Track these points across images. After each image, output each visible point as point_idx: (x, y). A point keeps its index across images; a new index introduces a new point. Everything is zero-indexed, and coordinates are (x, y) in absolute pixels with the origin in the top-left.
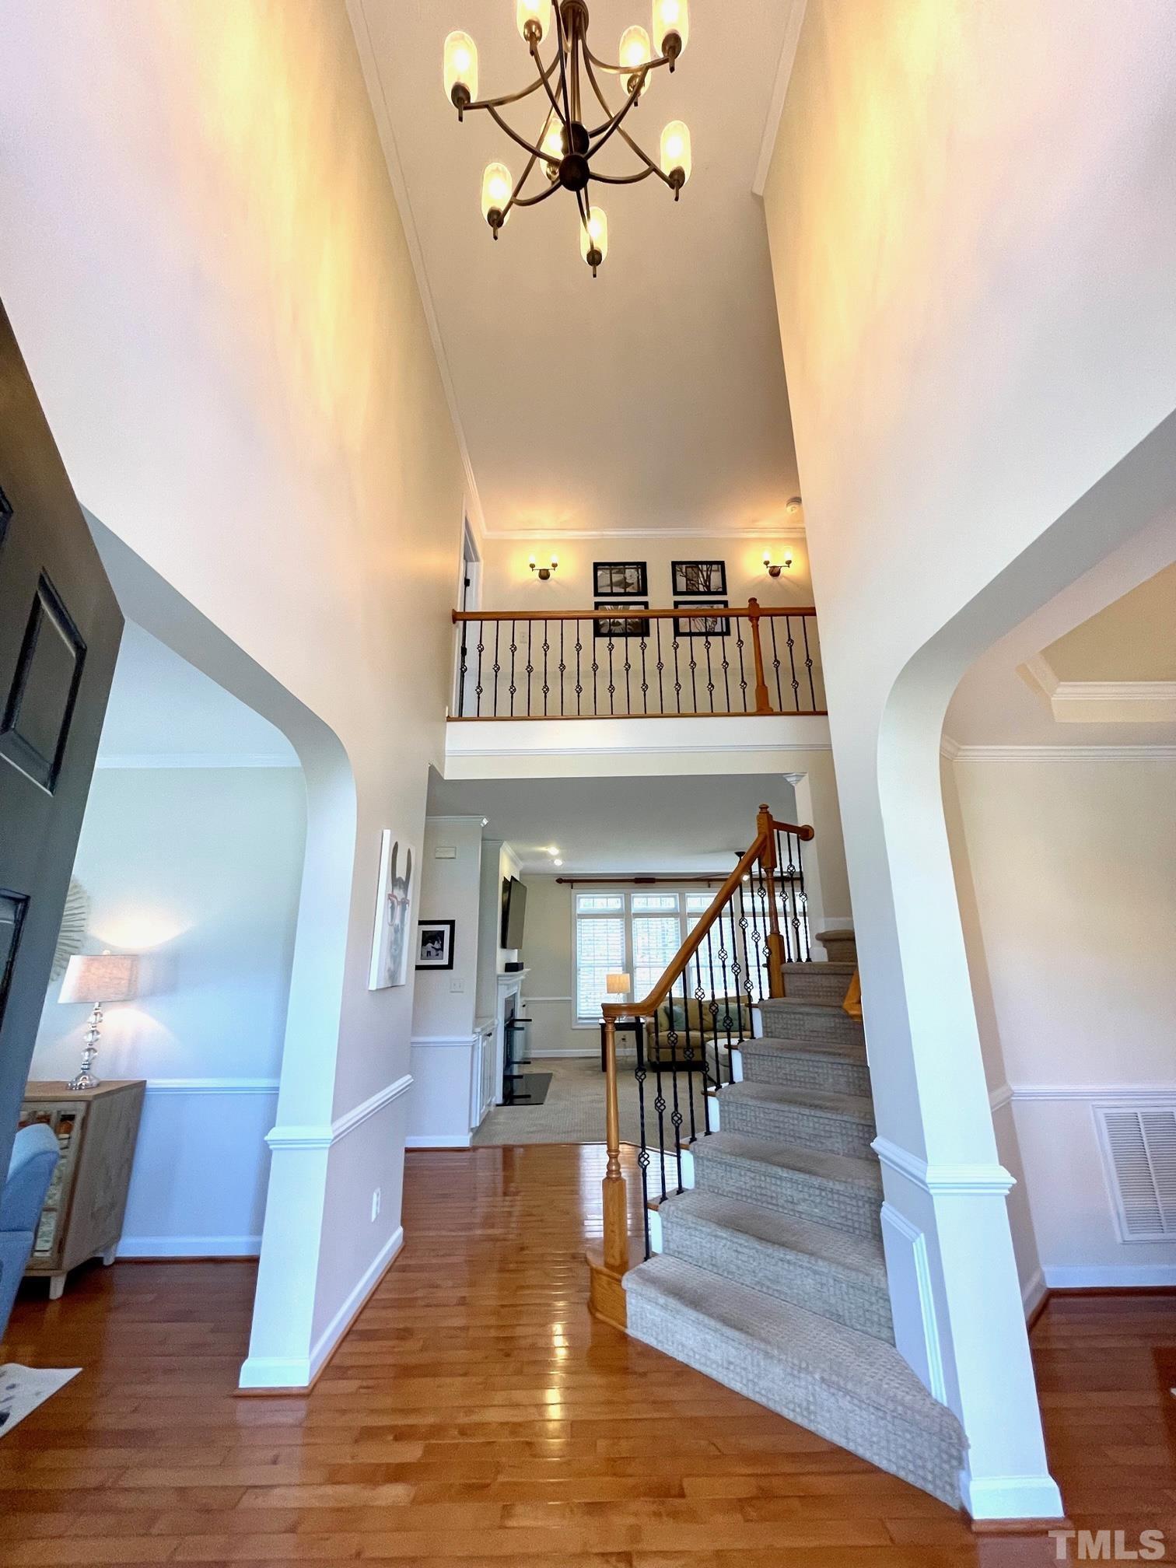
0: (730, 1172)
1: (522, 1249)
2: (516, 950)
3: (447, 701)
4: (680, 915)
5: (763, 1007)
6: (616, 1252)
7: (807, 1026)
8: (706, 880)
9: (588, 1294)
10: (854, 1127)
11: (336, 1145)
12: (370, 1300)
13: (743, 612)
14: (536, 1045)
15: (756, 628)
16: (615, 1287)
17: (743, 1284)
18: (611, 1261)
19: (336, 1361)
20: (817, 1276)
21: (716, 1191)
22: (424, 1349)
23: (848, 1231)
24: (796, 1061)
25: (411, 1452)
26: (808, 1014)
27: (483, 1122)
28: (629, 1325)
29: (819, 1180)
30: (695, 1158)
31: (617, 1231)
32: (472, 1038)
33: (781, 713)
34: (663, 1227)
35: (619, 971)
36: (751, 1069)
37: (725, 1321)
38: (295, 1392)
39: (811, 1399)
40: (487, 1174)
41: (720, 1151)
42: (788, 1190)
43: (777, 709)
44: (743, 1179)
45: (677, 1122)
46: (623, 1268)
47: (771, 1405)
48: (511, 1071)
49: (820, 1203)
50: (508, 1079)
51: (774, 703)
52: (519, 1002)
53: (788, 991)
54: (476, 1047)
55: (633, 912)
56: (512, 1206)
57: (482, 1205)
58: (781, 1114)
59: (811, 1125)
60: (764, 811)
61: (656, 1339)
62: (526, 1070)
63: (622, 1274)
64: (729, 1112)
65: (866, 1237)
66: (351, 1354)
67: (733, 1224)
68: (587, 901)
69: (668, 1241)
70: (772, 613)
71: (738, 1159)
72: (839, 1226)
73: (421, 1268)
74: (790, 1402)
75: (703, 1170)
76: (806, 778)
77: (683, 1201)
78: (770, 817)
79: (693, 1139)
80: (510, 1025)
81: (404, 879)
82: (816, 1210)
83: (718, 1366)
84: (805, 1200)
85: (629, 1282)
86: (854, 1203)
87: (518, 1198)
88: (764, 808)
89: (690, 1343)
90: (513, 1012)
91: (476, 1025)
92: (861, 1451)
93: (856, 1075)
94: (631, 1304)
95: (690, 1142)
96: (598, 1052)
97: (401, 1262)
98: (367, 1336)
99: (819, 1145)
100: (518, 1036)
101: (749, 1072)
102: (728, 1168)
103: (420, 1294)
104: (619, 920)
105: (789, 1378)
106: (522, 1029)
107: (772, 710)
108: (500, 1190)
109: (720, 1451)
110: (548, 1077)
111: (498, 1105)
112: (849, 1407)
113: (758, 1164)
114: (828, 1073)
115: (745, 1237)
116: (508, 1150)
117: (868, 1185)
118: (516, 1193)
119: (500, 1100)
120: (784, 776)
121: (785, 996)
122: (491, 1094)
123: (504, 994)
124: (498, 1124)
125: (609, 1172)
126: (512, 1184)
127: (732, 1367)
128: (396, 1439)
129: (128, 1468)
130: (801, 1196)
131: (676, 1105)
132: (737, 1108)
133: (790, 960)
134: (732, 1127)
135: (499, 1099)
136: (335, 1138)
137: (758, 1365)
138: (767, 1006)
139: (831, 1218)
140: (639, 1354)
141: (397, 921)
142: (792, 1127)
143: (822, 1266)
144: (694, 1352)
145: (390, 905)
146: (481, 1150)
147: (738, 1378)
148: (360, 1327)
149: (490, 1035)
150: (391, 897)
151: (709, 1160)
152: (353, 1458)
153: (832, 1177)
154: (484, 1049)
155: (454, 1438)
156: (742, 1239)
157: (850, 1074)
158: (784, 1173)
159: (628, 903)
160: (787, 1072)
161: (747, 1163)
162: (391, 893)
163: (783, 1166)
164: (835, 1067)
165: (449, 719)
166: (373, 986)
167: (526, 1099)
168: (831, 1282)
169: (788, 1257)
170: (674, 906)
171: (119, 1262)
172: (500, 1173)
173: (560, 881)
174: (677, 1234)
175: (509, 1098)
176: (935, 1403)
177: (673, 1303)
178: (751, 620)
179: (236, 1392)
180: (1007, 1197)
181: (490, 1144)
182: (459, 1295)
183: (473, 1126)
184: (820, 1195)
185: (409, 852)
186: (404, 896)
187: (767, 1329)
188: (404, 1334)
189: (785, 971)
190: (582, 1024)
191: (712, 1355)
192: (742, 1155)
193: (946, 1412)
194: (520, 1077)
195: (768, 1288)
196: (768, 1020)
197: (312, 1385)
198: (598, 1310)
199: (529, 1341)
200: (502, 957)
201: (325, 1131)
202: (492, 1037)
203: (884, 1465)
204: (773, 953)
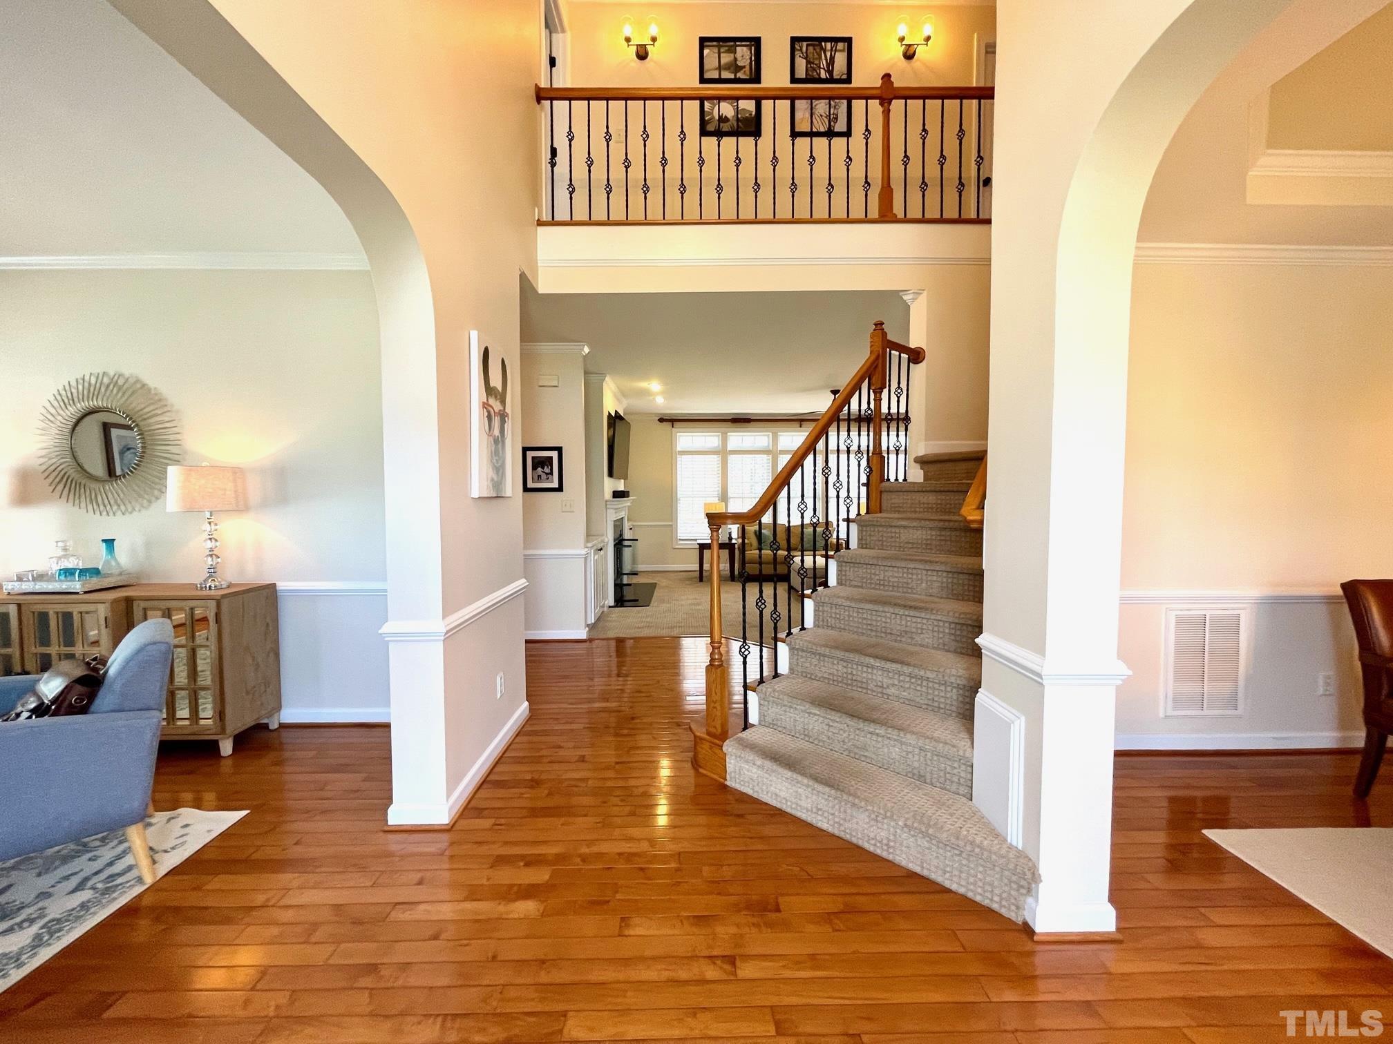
0: (824, 661)
1: (633, 719)
2: (623, 481)
3: (536, 202)
4: (772, 453)
5: (860, 520)
6: (718, 724)
7: (903, 538)
8: (799, 420)
9: (691, 754)
10: (947, 625)
11: (450, 636)
12: (501, 757)
13: (874, 92)
14: (643, 560)
15: (887, 113)
16: (717, 751)
17: (831, 750)
18: (713, 730)
19: (473, 804)
20: (904, 746)
21: (808, 676)
22: (550, 794)
23: (933, 710)
24: (891, 569)
25: (541, 875)
26: (905, 527)
27: (598, 620)
28: (728, 777)
29: (910, 669)
30: (790, 649)
31: (719, 708)
32: (584, 551)
33: (906, 220)
34: (760, 704)
35: (716, 500)
36: (845, 575)
37: (816, 779)
38: (436, 828)
39: (892, 837)
40: (602, 659)
41: (814, 644)
42: (878, 676)
43: (901, 215)
44: (835, 667)
45: (775, 619)
46: (724, 736)
47: (854, 840)
48: (622, 580)
49: (909, 688)
50: (619, 586)
51: (898, 209)
52: (627, 525)
53: (884, 507)
54: (589, 560)
55: (728, 449)
56: (624, 685)
57: (599, 684)
58: (874, 613)
59: (903, 623)
60: (879, 327)
61: (753, 789)
62: (635, 580)
63: (724, 742)
64: (823, 611)
65: (950, 715)
66: (486, 799)
67: (828, 704)
68: (686, 439)
69: (764, 715)
70: (908, 95)
71: (833, 651)
72: (924, 707)
73: (545, 733)
74: (873, 839)
75: (798, 659)
76: (925, 293)
77: (779, 685)
78: (884, 334)
79: (789, 634)
80: (619, 543)
81: (500, 389)
82: (905, 694)
83: (808, 810)
84: (893, 685)
85: (729, 747)
86: (943, 688)
87: (630, 679)
88: (879, 325)
89: (782, 794)
90: (621, 535)
91: (587, 541)
92: (933, 876)
93: (950, 581)
94: (730, 763)
95: (786, 637)
96: (696, 567)
97: (528, 728)
98: (499, 784)
99: (910, 641)
100: (627, 553)
101: (844, 578)
102: (822, 658)
103: (544, 753)
104: (715, 456)
105: (873, 823)
106: (630, 546)
107: (896, 216)
108: (615, 672)
109: (809, 875)
110: (654, 586)
111: (610, 607)
112: (927, 845)
113: (851, 655)
114: (922, 579)
115: (839, 714)
116: (620, 641)
117: (959, 674)
118: (627, 676)
119: (612, 603)
120: (901, 294)
121: (881, 512)
122: (605, 597)
123: (612, 516)
124: (610, 621)
125: (712, 660)
126: (625, 668)
127: (820, 813)
128: (527, 865)
129: (290, 889)
130: (891, 682)
131: (775, 605)
132: (831, 608)
133: (888, 480)
134: (825, 624)
135: (611, 601)
136: (448, 632)
137: (845, 812)
138: (863, 521)
139: (918, 699)
140: (737, 800)
141: (497, 432)
142: (883, 625)
143: (910, 739)
144: (787, 801)
145: (486, 414)
146: (596, 641)
147: (825, 820)
148: (492, 777)
149: (601, 550)
150: (485, 405)
151: (803, 651)
152: (488, 879)
153: (924, 667)
154: (596, 561)
155: (578, 865)
156: (836, 716)
157: (945, 580)
158: (878, 663)
159: (725, 440)
160: (882, 578)
161: (841, 654)
162: (485, 401)
163: (876, 657)
164: (929, 573)
165: (540, 223)
166: (475, 494)
167: (635, 602)
168: (917, 751)
169: (877, 731)
170: (766, 445)
171: (283, 726)
172: (614, 660)
173: (661, 420)
174: (773, 711)
175: (620, 601)
176: (1011, 847)
177: (768, 764)
178: (882, 104)
179: (386, 828)
180: (1118, 688)
181: (605, 636)
182: (581, 754)
183: (589, 622)
184: (910, 682)
185: (503, 361)
186: (502, 408)
187: (856, 786)
188: (535, 783)
189: (883, 489)
190: (682, 544)
191: (803, 803)
192: (837, 648)
193: (1020, 854)
194: (629, 585)
195: (855, 754)
196: (864, 533)
197: (453, 822)
198: (700, 767)
199: (641, 790)
200: (610, 485)
201: (439, 625)
202: (602, 552)
203: (954, 887)
204: (874, 473)
